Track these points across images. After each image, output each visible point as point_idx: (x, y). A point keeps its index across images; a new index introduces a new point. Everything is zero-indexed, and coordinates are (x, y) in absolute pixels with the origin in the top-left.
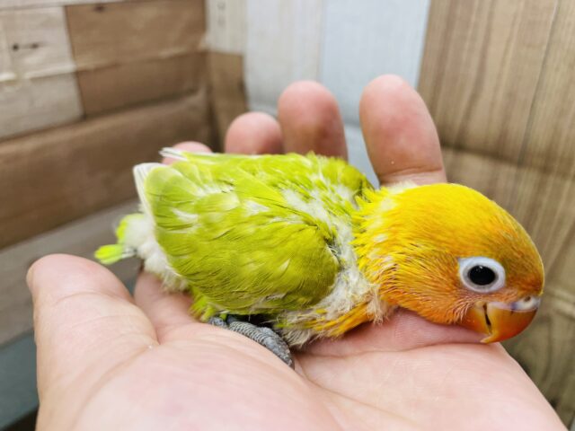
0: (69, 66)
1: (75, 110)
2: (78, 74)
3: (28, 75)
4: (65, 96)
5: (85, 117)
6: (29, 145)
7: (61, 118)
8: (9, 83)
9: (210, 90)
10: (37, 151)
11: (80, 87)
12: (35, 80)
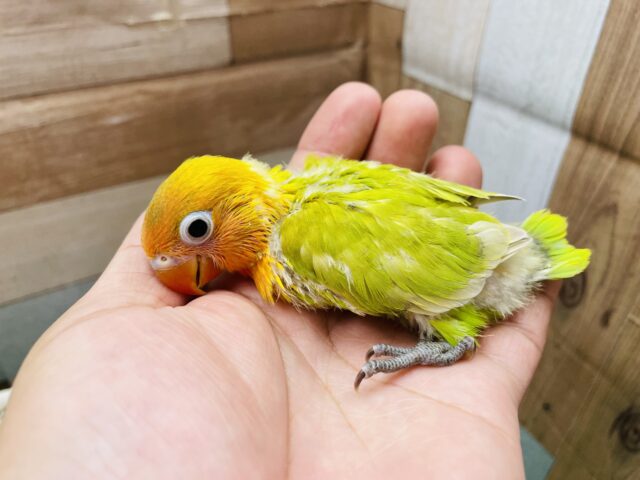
0: (223, 10)
1: (225, 55)
2: (231, 18)
3: (185, 16)
4: (216, 41)
5: (234, 63)
6: (178, 85)
7: (210, 62)
8: (165, 22)
9: (366, 45)
10: (185, 92)
11: (231, 31)
12: (190, 21)
